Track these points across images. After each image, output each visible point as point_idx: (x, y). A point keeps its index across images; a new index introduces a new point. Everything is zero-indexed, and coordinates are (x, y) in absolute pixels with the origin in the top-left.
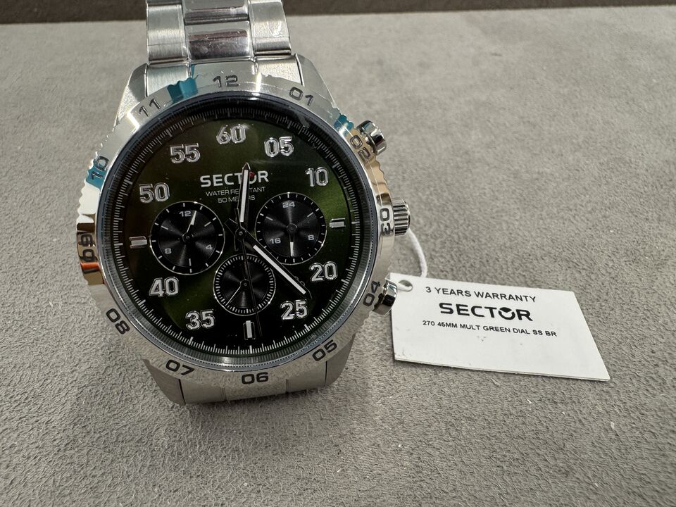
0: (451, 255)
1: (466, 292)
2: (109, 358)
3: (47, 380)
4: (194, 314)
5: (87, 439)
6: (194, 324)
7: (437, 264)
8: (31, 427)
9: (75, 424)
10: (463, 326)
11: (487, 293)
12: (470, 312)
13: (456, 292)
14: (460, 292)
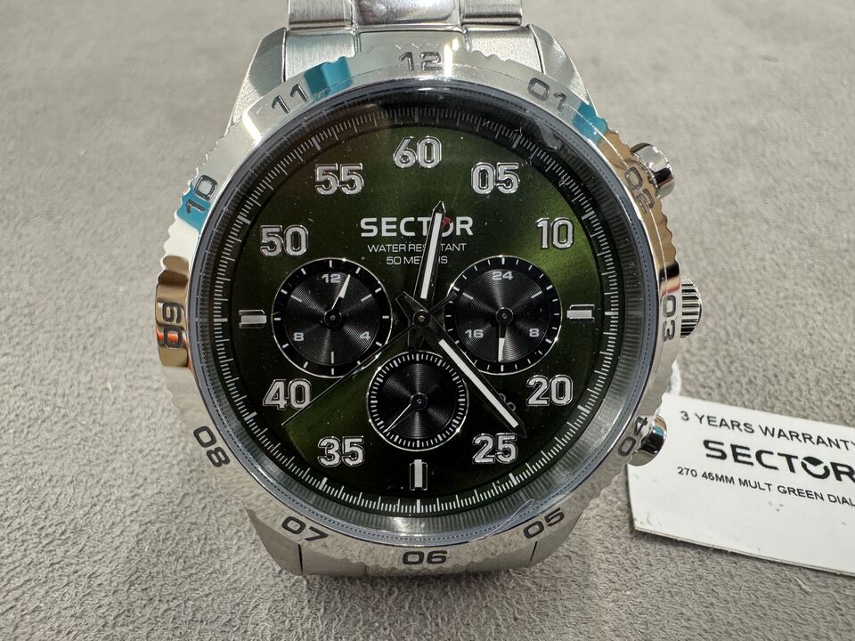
0: (717, 361)
1: (745, 425)
2: (189, 480)
3: (95, 505)
4: (331, 441)
5: (148, 610)
6: (330, 457)
7: (693, 374)
8: (65, 582)
9: (132, 584)
10: (745, 483)
11: (781, 431)
12: (753, 459)
13: (730, 424)
14: (735, 424)
